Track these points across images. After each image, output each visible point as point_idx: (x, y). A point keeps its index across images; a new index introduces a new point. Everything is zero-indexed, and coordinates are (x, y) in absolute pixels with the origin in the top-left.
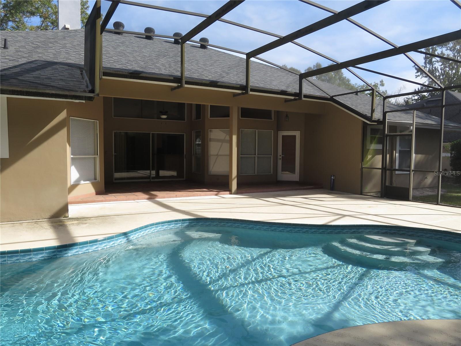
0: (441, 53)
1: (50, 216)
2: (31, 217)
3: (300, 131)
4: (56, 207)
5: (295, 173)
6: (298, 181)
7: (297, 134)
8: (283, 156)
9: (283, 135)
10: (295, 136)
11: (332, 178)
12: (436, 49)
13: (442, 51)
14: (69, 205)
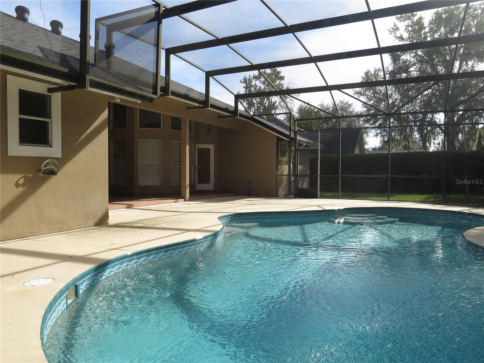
0: (254, 84)
1: (94, 223)
2: (78, 225)
3: (214, 144)
4: (99, 214)
5: (210, 183)
6: (213, 190)
7: (211, 147)
8: (199, 167)
9: (198, 148)
10: (209, 150)
11: (250, 185)
12: (251, 81)
13: (255, 83)
14: (109, 211)
